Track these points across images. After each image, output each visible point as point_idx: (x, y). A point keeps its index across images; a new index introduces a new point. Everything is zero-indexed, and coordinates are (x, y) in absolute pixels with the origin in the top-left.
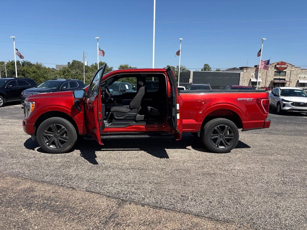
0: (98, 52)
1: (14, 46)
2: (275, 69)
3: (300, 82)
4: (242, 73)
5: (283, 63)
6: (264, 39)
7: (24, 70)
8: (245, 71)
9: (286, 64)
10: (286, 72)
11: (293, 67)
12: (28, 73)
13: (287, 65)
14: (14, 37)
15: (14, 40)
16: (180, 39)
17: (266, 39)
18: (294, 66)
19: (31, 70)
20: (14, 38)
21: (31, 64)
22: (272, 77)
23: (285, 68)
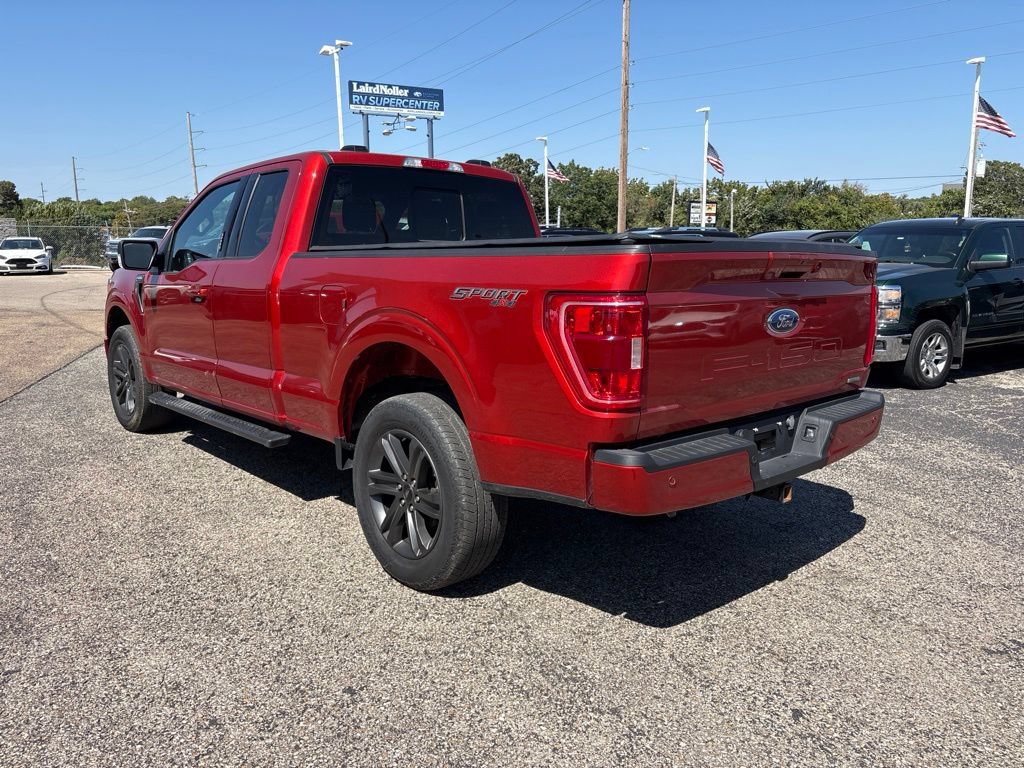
0: (975, 118)
1: (706, 134)
7: (801, 209)
12: (812, 217)
14: (708, 109)
15: (707, 118)
19: (821, 207)
20: (707, 112)
21: (826, 189)
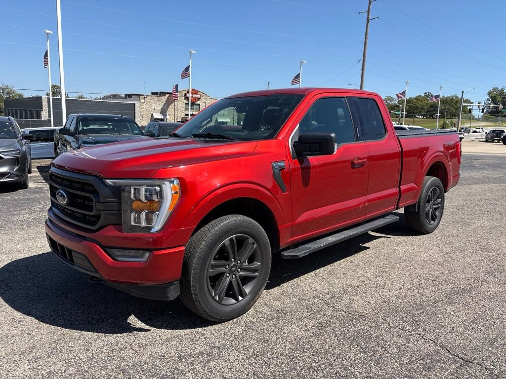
2: (185, 99)
3: (219, 120)
4: (137, 104)
5: (194, 92)
6: (193, 52)
8: (142, 100)
9: (199, 93)
10: (199, 105)
11: (208, 98)
13: (200, 95)
16: (47, 31)
17: (195, 52)
18: (209, 96)
22: (183, 112)
23: (199, 99)
